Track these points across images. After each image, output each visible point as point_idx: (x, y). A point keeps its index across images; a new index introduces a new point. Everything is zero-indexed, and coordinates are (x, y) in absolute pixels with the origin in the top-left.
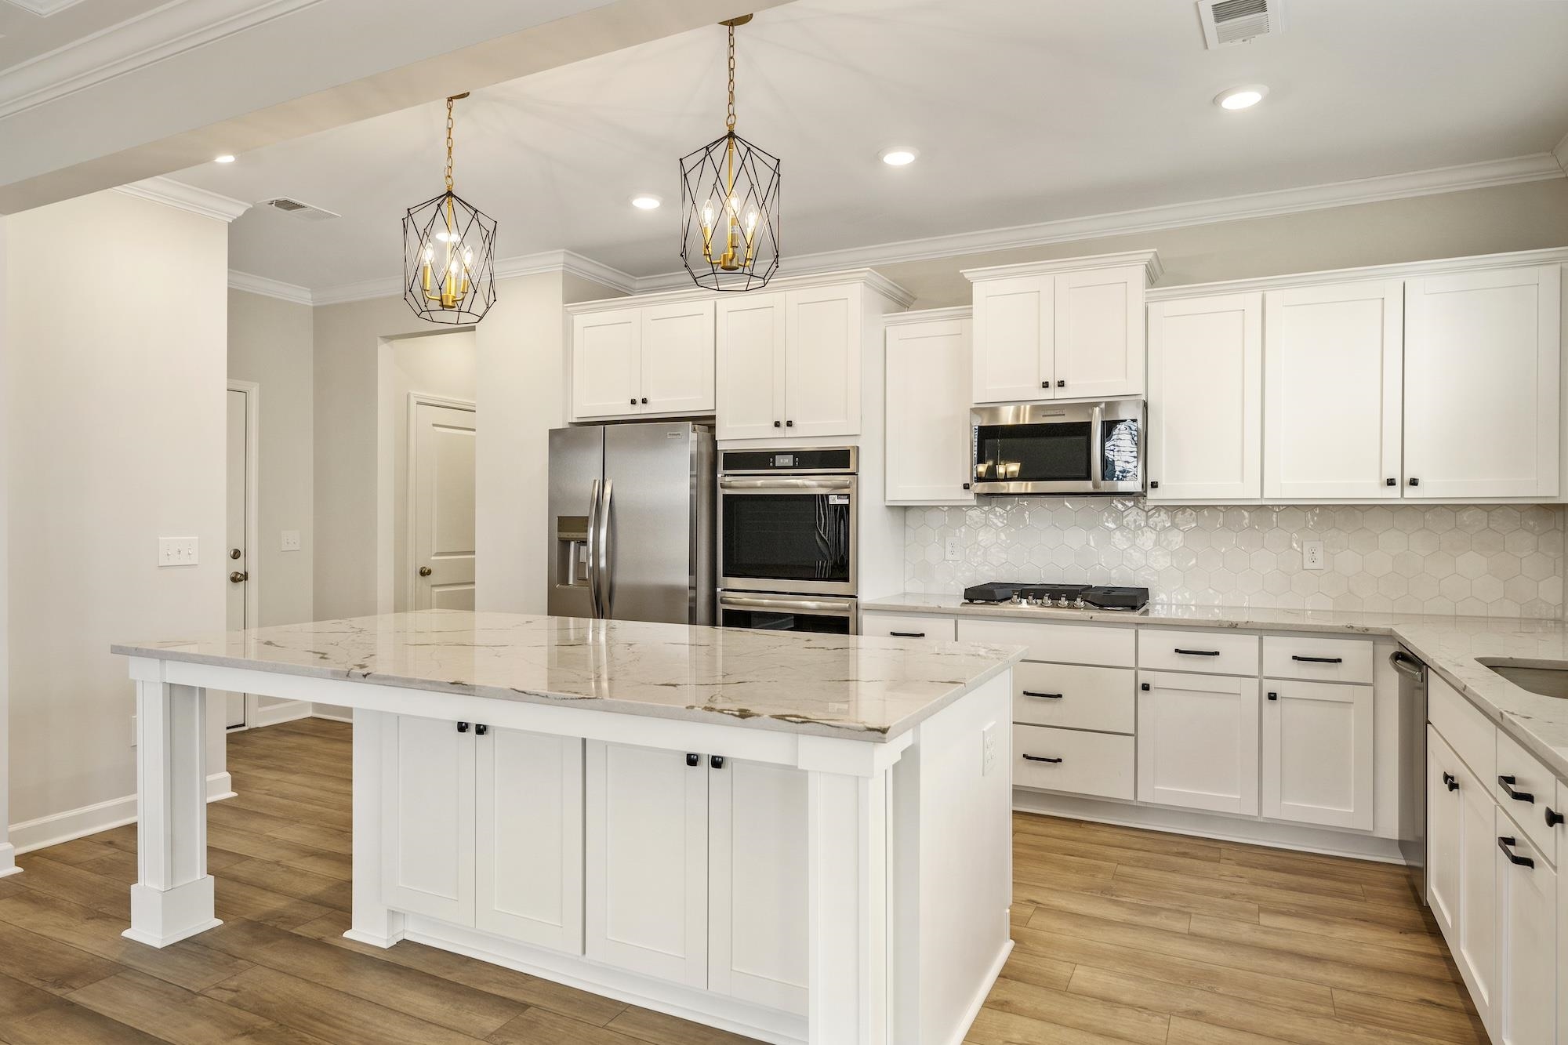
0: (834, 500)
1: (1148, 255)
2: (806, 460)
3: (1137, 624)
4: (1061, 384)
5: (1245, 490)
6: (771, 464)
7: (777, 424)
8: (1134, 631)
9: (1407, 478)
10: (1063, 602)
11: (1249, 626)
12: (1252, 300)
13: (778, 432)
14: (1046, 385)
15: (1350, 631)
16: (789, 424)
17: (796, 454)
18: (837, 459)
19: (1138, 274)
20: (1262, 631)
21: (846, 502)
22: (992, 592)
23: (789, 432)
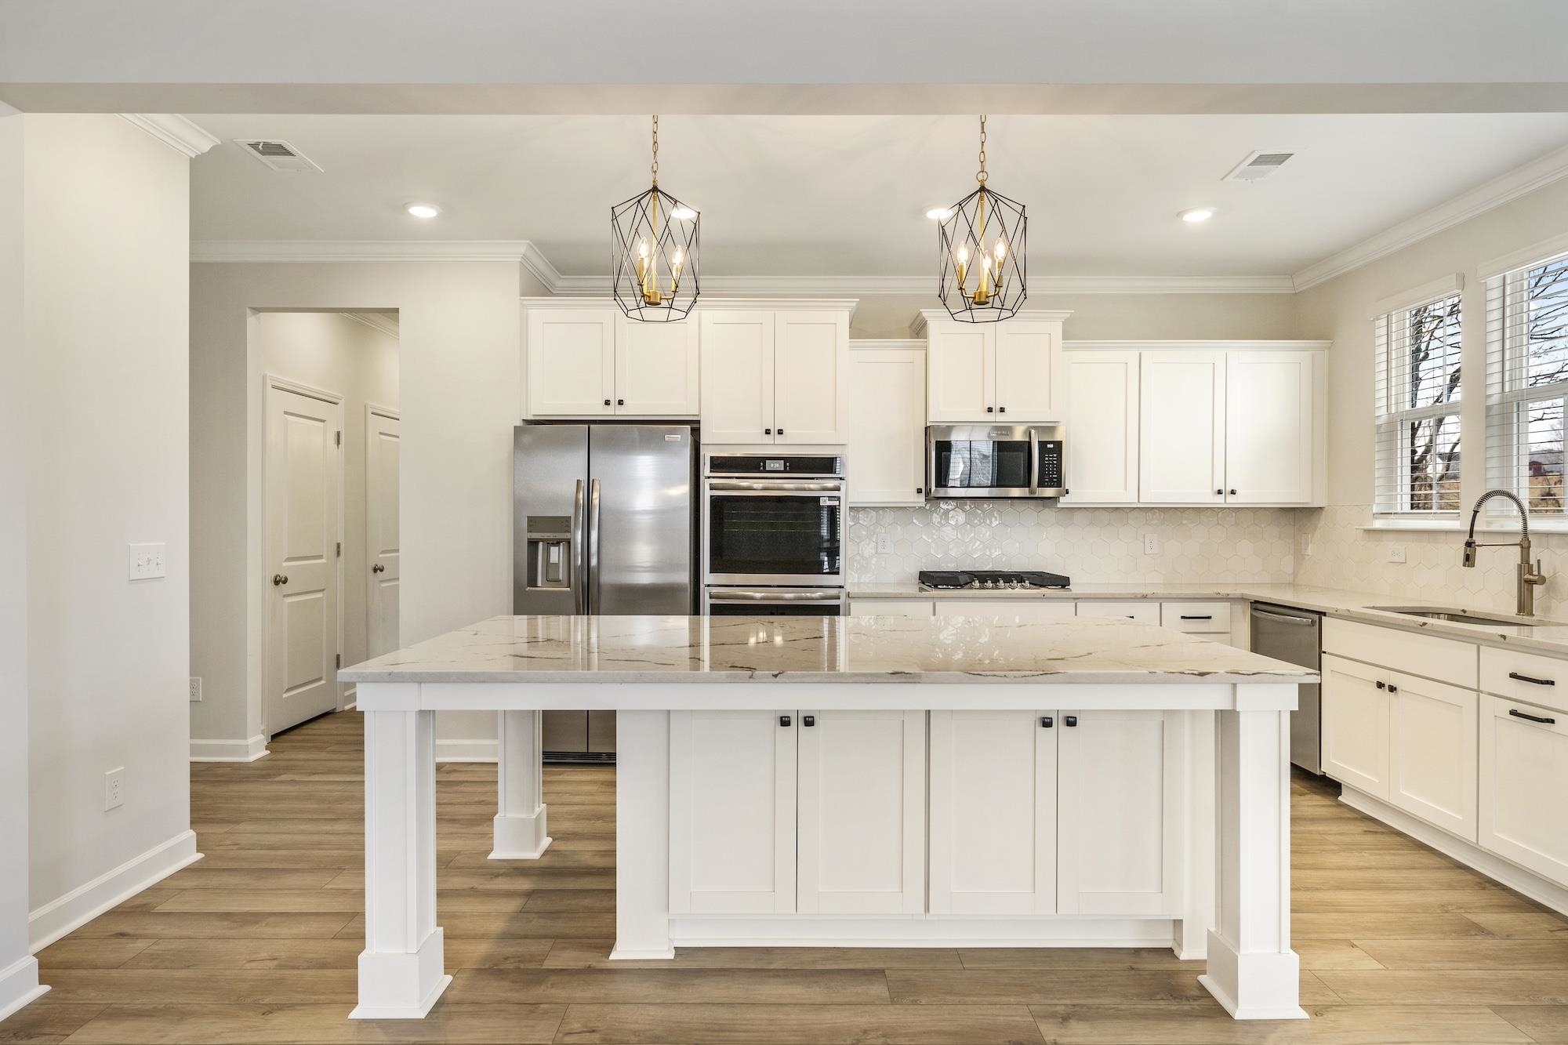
0: (824, 502)
1: (1066, 313)
2: (797, 465)
3: (1075, 599)
4: (1002, 410)
5: (1128, 498)
6: (762, 468)
7: (768, 432)
8: (1074, 604)
9: (1229, 489)
10: (990, 584)
11: (1154, 596)
12: (1131, 356)
13: (768, 439)
14: (990, 410)
15: (1218, 596)
16: (780, 432)
17: (786, 459)
18: (826, 465)
19: (1057, 328)
20: (1161, 599)
21: (837, 503)
22: (957, 578)
23: (779, 439)
